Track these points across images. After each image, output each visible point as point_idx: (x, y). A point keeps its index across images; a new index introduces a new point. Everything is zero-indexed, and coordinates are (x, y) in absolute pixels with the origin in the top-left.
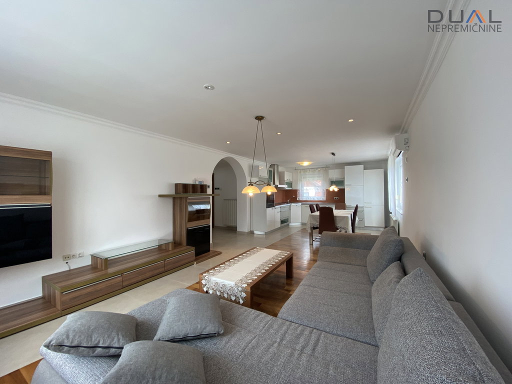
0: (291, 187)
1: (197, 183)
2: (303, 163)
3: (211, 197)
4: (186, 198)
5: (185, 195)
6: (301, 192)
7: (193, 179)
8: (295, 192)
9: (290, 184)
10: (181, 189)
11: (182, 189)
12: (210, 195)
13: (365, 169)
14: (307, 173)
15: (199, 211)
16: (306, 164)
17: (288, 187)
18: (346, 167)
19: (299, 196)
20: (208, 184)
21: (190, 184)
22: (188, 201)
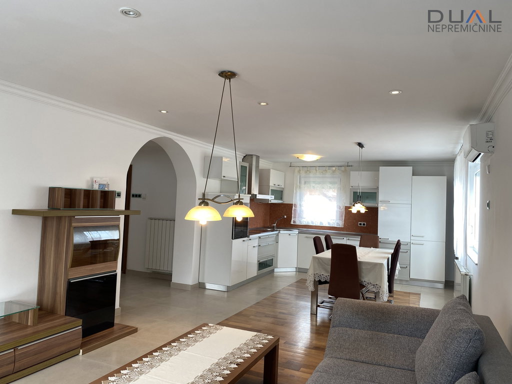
0: (281, 199)
1: (96, 187)
2: (304, 157)
3: (122, 217)
4: (71, 218)
5: (69, 213)
6: (298, 209)
7: (89, 179)
8: (288, 209)
9: (279, 193)
10: (61, 200)
11: (63, 199)
12: (120, 212)
13: (414, 174)
14: (311, 175)
15: (95, 244)
16: (309, 157)
17: (275, 199)
18: (381, 168)
19: (295, 217)
20: (118, 190)
21: (80, 190)
22: (74, 224)
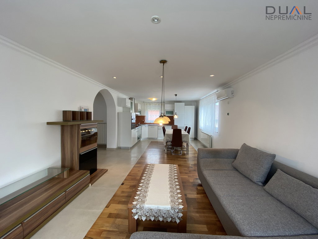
0: (141, 114)
1: (83, 110)
2: (152, 99)
5: (77, 123)
6: (147, 117)
8: (143, 118)
10: (70, 117)
13: (185, 105)
14: (151, 106)
16: (154, 99)
18: (175, 103)
19: (146, 120)
20: (90, 111)
22: (81, 128)
